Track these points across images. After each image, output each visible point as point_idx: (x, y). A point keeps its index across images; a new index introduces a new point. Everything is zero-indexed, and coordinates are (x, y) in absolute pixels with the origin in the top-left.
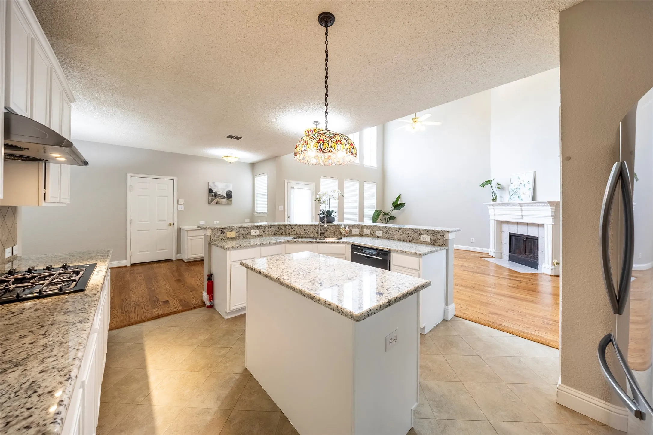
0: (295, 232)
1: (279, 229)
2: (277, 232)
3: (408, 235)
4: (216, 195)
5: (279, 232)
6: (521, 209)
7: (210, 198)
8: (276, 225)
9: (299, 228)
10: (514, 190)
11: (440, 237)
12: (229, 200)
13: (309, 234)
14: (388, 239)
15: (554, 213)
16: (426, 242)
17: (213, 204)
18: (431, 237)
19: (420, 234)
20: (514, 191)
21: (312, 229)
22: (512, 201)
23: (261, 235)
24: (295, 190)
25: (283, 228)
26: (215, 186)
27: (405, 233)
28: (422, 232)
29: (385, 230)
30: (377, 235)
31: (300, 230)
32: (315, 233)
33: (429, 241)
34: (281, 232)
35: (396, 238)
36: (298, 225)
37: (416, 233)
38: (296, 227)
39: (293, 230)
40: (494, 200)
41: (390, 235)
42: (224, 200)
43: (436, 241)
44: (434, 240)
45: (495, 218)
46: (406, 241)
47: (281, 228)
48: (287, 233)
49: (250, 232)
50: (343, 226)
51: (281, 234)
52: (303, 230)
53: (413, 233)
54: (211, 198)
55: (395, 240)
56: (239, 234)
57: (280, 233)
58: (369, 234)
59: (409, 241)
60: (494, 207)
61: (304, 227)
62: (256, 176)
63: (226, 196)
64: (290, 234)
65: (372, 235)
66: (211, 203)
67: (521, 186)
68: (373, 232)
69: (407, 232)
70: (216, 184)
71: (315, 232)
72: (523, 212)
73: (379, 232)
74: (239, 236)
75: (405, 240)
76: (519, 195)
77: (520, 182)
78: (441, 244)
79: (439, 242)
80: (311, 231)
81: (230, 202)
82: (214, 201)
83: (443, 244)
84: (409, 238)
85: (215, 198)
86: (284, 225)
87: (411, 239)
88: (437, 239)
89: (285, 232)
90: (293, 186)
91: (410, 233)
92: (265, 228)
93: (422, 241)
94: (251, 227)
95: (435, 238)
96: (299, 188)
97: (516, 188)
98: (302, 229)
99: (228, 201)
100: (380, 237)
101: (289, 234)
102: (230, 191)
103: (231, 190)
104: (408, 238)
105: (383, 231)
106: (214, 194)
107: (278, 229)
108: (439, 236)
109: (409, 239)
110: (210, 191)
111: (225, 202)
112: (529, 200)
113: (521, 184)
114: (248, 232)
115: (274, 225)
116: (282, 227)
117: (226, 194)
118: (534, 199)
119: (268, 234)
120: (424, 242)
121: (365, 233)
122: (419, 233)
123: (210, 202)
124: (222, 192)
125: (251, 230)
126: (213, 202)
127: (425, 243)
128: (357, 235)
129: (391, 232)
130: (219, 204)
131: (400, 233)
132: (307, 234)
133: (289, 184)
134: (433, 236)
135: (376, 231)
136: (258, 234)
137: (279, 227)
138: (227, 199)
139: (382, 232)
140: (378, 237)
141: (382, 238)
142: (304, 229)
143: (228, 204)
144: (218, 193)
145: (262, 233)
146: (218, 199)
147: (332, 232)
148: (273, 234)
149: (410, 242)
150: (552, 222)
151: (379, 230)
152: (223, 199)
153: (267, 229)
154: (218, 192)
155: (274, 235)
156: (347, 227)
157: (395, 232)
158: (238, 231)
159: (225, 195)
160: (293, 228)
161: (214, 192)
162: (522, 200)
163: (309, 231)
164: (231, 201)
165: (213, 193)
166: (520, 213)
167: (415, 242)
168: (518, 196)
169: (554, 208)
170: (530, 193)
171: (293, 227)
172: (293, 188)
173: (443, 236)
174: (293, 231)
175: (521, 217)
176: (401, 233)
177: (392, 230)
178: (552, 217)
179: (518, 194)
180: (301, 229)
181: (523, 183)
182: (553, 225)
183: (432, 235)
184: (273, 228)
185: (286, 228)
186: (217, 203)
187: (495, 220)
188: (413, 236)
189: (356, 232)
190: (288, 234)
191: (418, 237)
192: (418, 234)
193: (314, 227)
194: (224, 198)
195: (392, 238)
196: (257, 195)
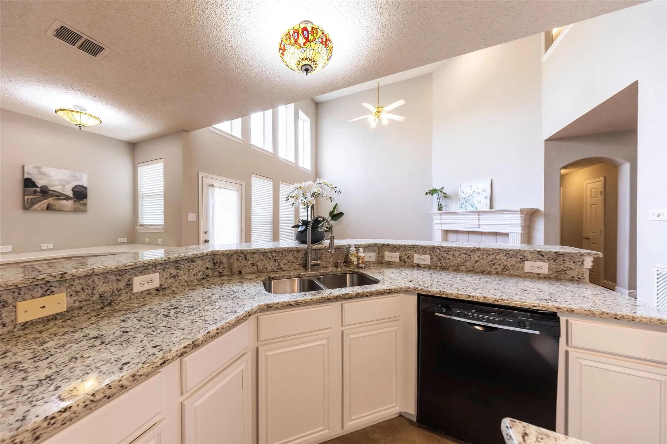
0: (255, 267)
1: (214, 263)
2: (210, 272)
3: (493, 262)
4: (45, 192)
5: (213, 269)
6: (479, 217)
7: (26, 197)
8: (207, 254)
9: (262, 257)
10: (465, 198)
11: (573, 265)
12: (81, 204)
13: (284, 268)
14: (443, 269)
15: (523, 221)
16: (539, 274)
17: (36, 210)
18: (550, 264)
19: (524, 259)
20: (466, 200)
21: (290, 258)
22: (464, 210)
23: (166, 285)
24: (217, 190)
25: (225, 260)
26: (43, 174)
27: (485, 257)
28: (529, 257)
29: (437, 254)
30: (416, 261)
31: (265, 262)
32: (298, 266)
33: (547, 273)
34: (221, 270)
35: (462, 268)
36: (263, 251)
37: (513, 259)
38: (256, 255)
39: (249, 262)
40: (440, 209)
41: (448, 261)
42: (69, 204)
43: (563, 273)
44: (558, 270)
45: (441, 227)
46: (489, 273)
47: (219, 261)
48: (236, 269)
49: (129, 285)
50: (353, 249)
51: (221, 275)
52: (272, 263)
53: (505, 258)
54: (30, 197)
55: (462, 271)
56: (83, 296)
57: (217, 273)
58: (397, 260)
59: (494, 272)
60: (441, 216)
61: (274, 255)
62: (139, 165)
63: (73, 196)
64: (243, 272)
65: (405, 262)
66: (31, 207)
67: (474, 195)
68: (406, 257)
69: (492, 257)
70: (45, 169)
71: (298, 263)
72: (480, 220)
73: (422, 258)
74: (84, 303)
75: (487, 271)
76: (472, 203)
77: (473, 191)
78: (576, 278)
79: (571, 273)
80: (289, 262)
81: (82, 208)
82: (40, 204)
83: (579, 278)
84: (496, 266)
85: (41, 199)
86: (228, 254)
87: (500, 269)
88: (565, 269)
89: (231, 269)
90: (211, 183)
91: (498, 257)
92: (178, 265)
93: (528, 273)
94: (133, 269)
95: (562, 266)
96: (222, 187)
97: (467, 196)
98: (270, 259)
99: (77, 205)
100: (422, 266)
101: (240, 272)
102: (83, 187)
103: (86, 185)
104: (494, 267)
105: (431, 255)
106: (39, 190)
107: (212, 264)
108: (572, 263)
109: (496, 269)
110: (28, 183)
111: (69, 207)
112: (487, 208)
113: (474, 192)
114: (122, 285)
115: (203, 255)
116: (222, 257)
117: (72, 192)
118: (491, 207)
119: (186, 279)
120: (532, 275)
121: (386, 259)
122: (522, 257)
123: (27, 206)
124: (61, 187)
125: (135, 279)
126: (36, 206)
127: (537, 276)
128: (372, 263)
129: (450, 257)
130: (54, 210)
131: (472, 258)
132: (281, 269)
133: (205, 179)
134: (554, 263)
135: (415, 255)
136: (156, 284)
137: (213, 259)
138: (75, 201)
139: (428, 257)
140: (418, 266)
141: (429, 268)
142: (275, 258)
143: (75, 210)
144: (50, 188)
145: (169, 281)
146: (50, 200)
147: (331, 260)
148: (200, 276)
149: (497, 273)
150: (521, 231)
151: (421, 253)
152: (65, 202)
153: (182, 266)
154: (51, 186)
155: (203, 278)
156: (361, 249)
157: (460, 257)
158: (79, 288)
159: (70, 194)
160: (251, 259)
161: (39, 186)
162: (477, 208)
163: (284, 261)
164: (85, 205)
165: (37, 187)
166: (477, 222)
167: (511, 276)
168: (471, 205)
169: (524, 216)
170: (488, 201)
171: (249, 256)
172: (212, 186)
173: (580, 263)
174: (250, 265)
175: (477, 226)
176: (477, 259)
177: (455, 254)
178: (521, 225)
179: (470, 203)
180: (268, 260)
181: (476, 191)
182: (521, 233)
183: (552, 261)
184: (199, 262)
185: (232, 261)
186: (49, 208)
187: (441, 230)
188: (505, 263)
189: (370, 257)
190: (237, 273)
191: (518, 265)
192: (519, 260)
193: (295, 252)
194: (67, 198)
195: (454, 268)
196: (142, 196)
